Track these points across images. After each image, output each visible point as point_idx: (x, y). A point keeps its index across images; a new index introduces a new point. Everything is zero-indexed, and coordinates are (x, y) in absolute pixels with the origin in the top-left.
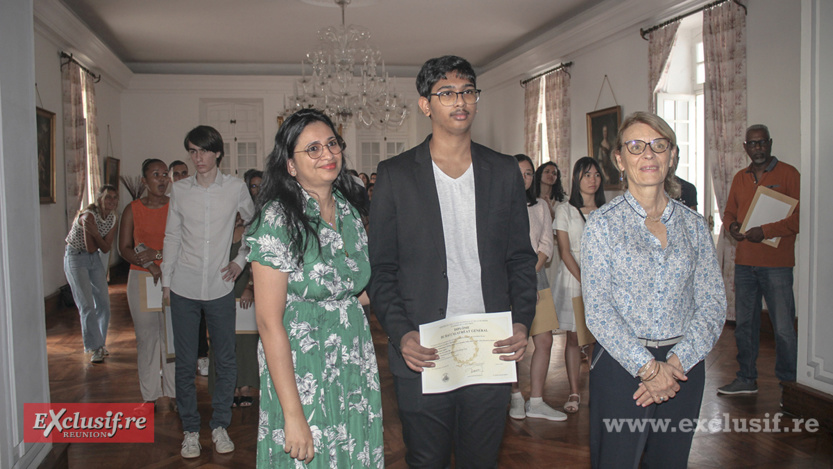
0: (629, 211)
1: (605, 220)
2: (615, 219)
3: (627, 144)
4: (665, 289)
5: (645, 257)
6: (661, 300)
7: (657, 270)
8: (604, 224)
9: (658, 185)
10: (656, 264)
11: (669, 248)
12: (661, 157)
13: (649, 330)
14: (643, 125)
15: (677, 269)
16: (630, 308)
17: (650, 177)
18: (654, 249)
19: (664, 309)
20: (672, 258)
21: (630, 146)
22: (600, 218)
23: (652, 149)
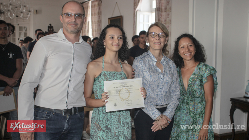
0: (150, 59)
1: (142, 61)
2: (145, 61)
3: (150, 34)
4: (162, 88)
5: (156, 76)
6: (161, 91)
7: (160, 81)
9: (160, 50)
10: (160, 78)
11: (164, 73)
12: (162, 40)
13: (157, 102)
14: (157, 27)
15: (167, 81)
16: (150, 94)
17: (157, 47)
18: (159, 73)
19: (162, 95)
20: (165, 76)
22: (140, 60)
23: (159, 36)
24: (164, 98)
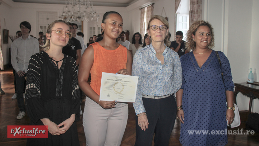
1: (141, 53)
2: (145, 53)
3: (151, 26)
4: (162, 79)
5: (155, 67)
6: (160, 82)
7: (159, 72)
8: (141, 55)
10: (159, 70)
11: (164, 65)
12: (163, 32)
13: (155, 92)
14: (157, 20)
15: (167, 72)
16: (149, 85)
17: (158, 39)
18: (158, 64)
19: (161, 86)
20: (165, 68)
21: (152, 27)
22: (139, 53)
23: (160, 29)
24: (163, 89)
